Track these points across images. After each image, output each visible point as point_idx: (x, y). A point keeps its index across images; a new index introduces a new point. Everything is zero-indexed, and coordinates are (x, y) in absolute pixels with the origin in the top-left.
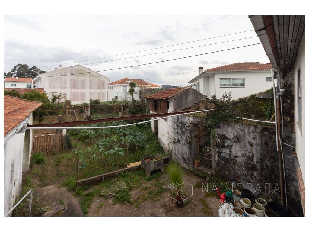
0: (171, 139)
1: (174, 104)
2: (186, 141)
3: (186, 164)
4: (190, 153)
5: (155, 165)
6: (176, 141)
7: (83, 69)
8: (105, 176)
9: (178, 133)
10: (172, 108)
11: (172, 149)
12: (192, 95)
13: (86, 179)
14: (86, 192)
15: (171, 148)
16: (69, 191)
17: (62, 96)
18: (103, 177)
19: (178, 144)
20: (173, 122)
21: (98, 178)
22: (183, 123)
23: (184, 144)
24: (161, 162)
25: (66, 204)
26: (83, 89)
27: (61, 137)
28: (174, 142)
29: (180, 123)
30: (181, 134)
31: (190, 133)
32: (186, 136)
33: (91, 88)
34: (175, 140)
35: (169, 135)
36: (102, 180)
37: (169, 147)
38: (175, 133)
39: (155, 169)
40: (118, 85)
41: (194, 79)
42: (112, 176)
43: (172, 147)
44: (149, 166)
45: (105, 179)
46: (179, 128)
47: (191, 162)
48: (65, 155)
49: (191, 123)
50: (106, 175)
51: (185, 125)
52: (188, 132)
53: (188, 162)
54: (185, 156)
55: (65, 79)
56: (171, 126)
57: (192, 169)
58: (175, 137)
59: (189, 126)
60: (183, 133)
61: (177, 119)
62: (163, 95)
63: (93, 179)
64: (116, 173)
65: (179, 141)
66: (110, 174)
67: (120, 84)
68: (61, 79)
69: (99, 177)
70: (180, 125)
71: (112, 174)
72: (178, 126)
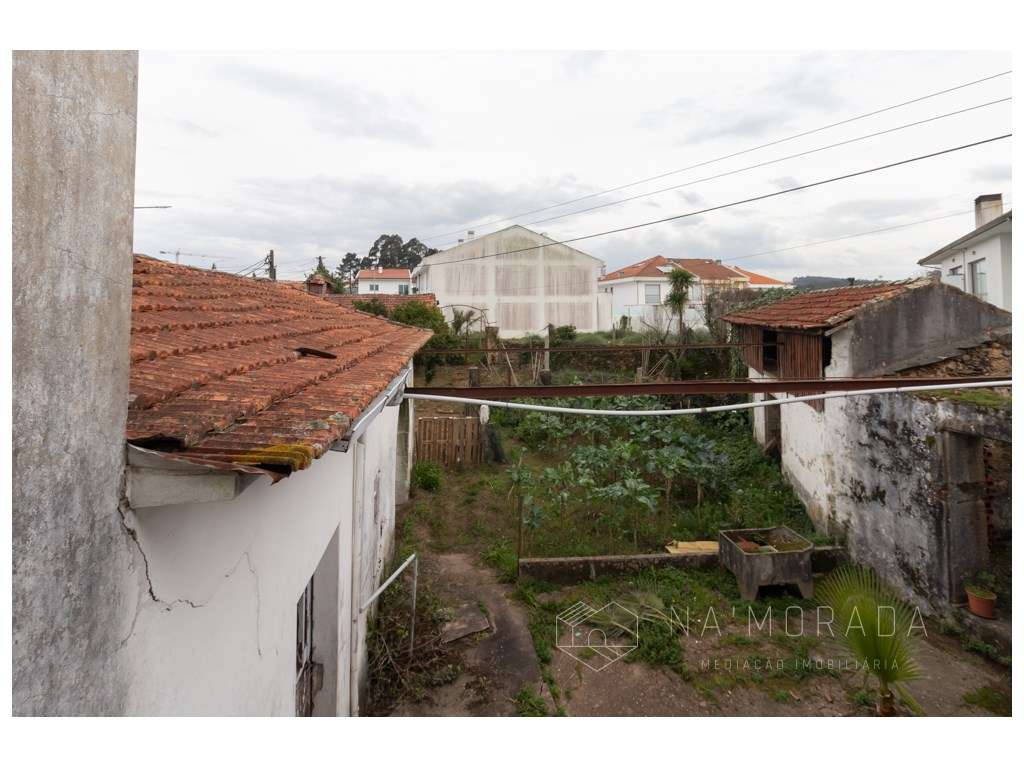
0: (843, 481)
1: (852, 351)
2: (918, 498)
3: (921, 592)
4: (940, 553)
5: (774, 565)
6: (868, 493)
7: (529, 236)
8: (597, 563)
9: (874, 462)
10: (846, 362)
11: (849, 521)
12: (947, 315)
13: (544, 560)
14: (544, 598)
15: (841, 517)
16: (499, 582)
17: (477, 315)
18: (592, 566)
19: (877, 505)
20: (850, 417)
21: (577, 564)
22: (901, 427)
23: (908, 509)
24: (802, 563)
25: (492, 615)
26: (528, 293)
27: (476, 427)
28: (855, 494)
29: (883, 423)
30: (888, 469)
31: (939, 467)
32: (915, 477)
33: (549, 291)
34: (863, 489)
35: (833, 464)
36: (589, 573)
37: (834, 513)
38: (860, 462)
39: (775, 583)
40: (631, 279)
41: (952, 246)
42: (620, 570)
43: (849, 514)
44: (752, 567)
45: (598, 573)
46: (882, 443)
47: (946, 592)
48: (486, 479)
49: (943, 430)
50: (600, 562)
51: (909, 432)
52: (927, 464)
53: (931, 588)
54: (912, 561)
55: (483, 267)
56: (842, 431)
57: (951, 621)
58: (860, 475)
59: (931, 441)
60: (901, 467)
61: (869, 408)
62: (802, 315)
63: (561, 564)
64: (630, 561)
65: (879, 495)
66: (612, 562)
67: (638, 278)
68: (473, 269)
69: (581, 562)
70: (883, 432)
71: (619, 562)
72: (873, 435)
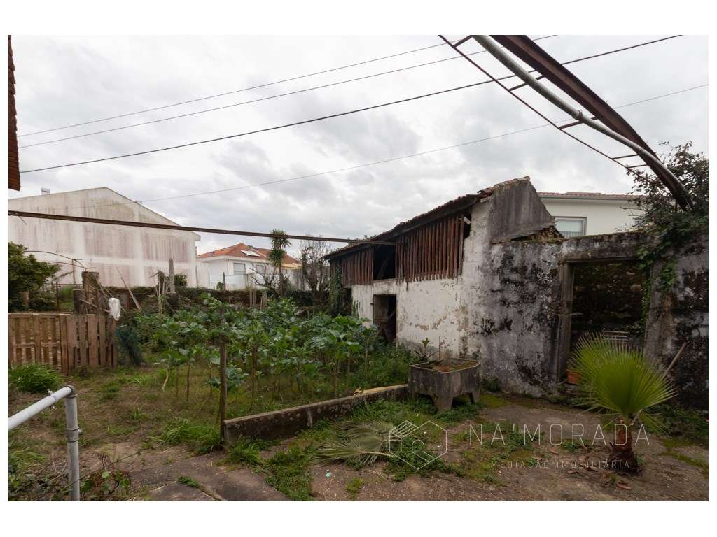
0: (475, 324)
1: (491, 219)
2: (539, 318)
4: (552, 352)
6: (497, 326)
8: (314, 409)
9: (504, 302)
10: (485, 230)
11: (479, 351)
18: (309, 413)
19: (502, 333)
20: (485, 272)
22: (530, 268)
23: (530, 328)
28: (485, 330)
29: (515, 270)
30: (516, 303)
31: (558, 291)
32: (538, 303)
34: (492, 324)
35: (467, 313)
37: (466, 349)
38: (491, 306)
43: (479, 347)
46: (513, 286)
47: (554, 377)
49: (564, 263)
50: (316, 407)
51: (536, 270)
52: (549, 290)
53: (543, 377)
54: (530, 364)
56: (477, 287)
58: (490, 315)
59: (554, 273)
60: (528, 298)
61: (503, 262)
65: (506, 325)
69: (298, 411)
70: (514, 277)
72: (504, 281)
